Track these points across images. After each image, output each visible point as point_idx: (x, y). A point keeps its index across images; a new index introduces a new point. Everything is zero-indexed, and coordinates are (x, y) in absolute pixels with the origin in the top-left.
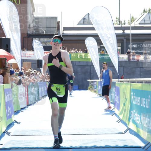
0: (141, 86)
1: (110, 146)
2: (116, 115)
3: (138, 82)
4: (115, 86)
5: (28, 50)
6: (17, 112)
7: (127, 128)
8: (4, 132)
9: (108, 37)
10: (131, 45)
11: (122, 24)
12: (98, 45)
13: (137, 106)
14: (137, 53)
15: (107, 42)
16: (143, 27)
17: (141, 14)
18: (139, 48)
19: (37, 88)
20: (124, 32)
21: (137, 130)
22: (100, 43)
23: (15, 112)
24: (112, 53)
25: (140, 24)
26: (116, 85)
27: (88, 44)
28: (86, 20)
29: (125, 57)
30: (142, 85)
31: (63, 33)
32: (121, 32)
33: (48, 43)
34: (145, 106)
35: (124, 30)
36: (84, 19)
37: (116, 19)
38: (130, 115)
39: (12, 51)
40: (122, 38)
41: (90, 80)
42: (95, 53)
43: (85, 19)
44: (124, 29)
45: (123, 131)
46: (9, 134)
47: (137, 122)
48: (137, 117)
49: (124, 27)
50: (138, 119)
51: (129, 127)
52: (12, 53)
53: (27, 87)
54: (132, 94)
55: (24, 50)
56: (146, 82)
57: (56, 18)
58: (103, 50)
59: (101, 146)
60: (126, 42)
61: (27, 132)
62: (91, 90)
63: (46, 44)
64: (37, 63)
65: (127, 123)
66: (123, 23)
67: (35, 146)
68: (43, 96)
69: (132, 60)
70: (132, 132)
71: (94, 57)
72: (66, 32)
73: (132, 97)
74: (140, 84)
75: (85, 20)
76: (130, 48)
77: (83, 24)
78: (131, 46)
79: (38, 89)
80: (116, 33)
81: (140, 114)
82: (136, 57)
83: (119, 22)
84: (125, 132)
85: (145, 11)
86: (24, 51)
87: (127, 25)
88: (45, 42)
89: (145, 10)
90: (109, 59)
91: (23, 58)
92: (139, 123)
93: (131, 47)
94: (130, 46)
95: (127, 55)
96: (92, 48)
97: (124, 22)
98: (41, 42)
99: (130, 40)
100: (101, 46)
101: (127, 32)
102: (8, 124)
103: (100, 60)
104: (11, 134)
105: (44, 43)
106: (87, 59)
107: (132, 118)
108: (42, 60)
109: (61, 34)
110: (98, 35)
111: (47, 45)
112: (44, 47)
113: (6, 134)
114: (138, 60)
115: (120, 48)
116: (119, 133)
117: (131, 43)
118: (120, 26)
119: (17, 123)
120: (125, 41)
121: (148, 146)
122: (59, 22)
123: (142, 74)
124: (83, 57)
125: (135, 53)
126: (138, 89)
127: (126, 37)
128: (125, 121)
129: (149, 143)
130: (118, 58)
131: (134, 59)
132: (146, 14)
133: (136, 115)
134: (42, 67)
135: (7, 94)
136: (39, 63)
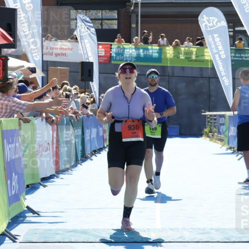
5: (60, 37)
6: (32, 188)
12: (229, 27)
19: (80, 131)
22: (233, 23)
23: (28, 186)
27: (206, 26)
33: (106, 21)
39: (20, 41)
41: (207, 113)
42: (220, 48)
46: (14, 239)
55: (48, 39)
61: (57, 234)
62: (211, 138)
63: (101, 24)
64: (80, 70)
68: (95, 151)
71: (220, 56)
88: (99, 20)
91: (46, 58)
96: (216, 36)
98: (91, 19)
100: (237, 29)
102: (13, 215)
103: (232, 65)
104: (20, 239)
105: (97, 22)
106: (203, 61)
108: (92, 64)
110: (231, 3)
111: (105, 27)
112: (97, 31)
113: (7, 238)
124: (194, 57)
134: (92, 81)
135: (9, 143)
136: (86, 69)
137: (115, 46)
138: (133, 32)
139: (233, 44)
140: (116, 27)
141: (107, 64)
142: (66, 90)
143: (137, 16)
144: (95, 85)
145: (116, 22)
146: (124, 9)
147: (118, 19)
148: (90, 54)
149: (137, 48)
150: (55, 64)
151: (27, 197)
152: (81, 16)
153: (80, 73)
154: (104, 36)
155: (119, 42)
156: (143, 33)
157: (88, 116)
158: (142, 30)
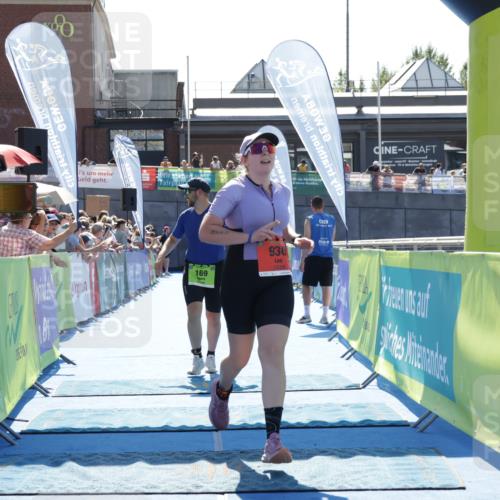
0: (408, 257)
1: (325, 423)
2: (341, 338)
3: (400, 248)
4: (338, 262)
5: (97, 161)
6: (66, 334)
7: (370, 373)
8: (34, 388)
9: (318, 124)
10: (379, 147)
11: (355, 91)
12: (289, 148)
14: (397, 170)
15: (314, 138)
16: (412, 97)
17: (408, 63)
18: (400, 155)
19: (122, 267)
20: (360, 112)
21: (397, 378)
22: (295, 143)
23: (62, 332)
24: (328, 169)
25: (403, 89)
26: (341, 257)
28: (256, 79)
29: (363, 180)
30: (412, 256)
31: (193, 116)
32: (352, 111)
33: (151, 142)
34: (413, 312)
35: (359, 107)
36: (250, 76)
37: (339, 78)
38: (379, 339)
39: (51, 166)
40: (356, 127)
42: (280, 171)
43: (253, 76)
44: (360, 103)
45: (360, 381)
46: (45, 393)
47: (396, 356)
48: (396, 341)
49: (361, 98)
50: (398, 347)
51: (376, 370)
52: (53, 171)
54: (384, 279)
55: (84, 163)
56: (421, 247)
57: (174, 74)
58: (304, 162)
59: (298, 423)
60: (367, 139)
61: (95, 386)
63: (146, 146)
64: (121, 198)
65: (372, 359)
66: (357, 86)
67: (117, 424)
68: (140, 290)
69: (383, 189)
70: (384, 384)
72: (202, 113)
73: (385, 288)
74: (406, 254)
75: (253, 80)
76: (377, 156)
77: (248, 91)
78: (380, 149)
79: (126, 270)
80: (339, 113)
81: (403, 333)
82: (393, 181)
83: (348, 83)
84: (365, 384)
85: (417, 55)
86: (84, 166)
87: (368, 93)
88: (143, 140)
89: (416, 51)
90: (322, 187)
91: (82, 185)
92: (400, 358)
93: (380, 153)
94: (377, 150)
95: (369, 176)
97: (362, 83)
98: (133, 140)
99: (377, 134)
100: (298, 150)
101: (368, 110)
102: (46, 364)
103: (294, 191)
104: (53, 393)
105: (140, 143)
107: (385, 346)
108: (134, 191)
109: (188, 117)
110: (290, 121)
111: (150, 149)
112: (140, 153)
113: (38, 392)
114: (399, 190)
115: (349, 156)
116: (349, 388)
117: (380, 142)
118: (349, 95)
119: (69, 362)
120: (363, 135)
121: (428, 420)
122: (181, 86)
123: (409, 226)
125: (392, 168)
126: (399, 266)
127: (365, 126)
128: (365, 353)
129: (430, 412)
130: (347, 183)
131: (389, 186)
132: (419, 62)
133: (395, 337)
134: (135, 209)
135: (39, 283)
136: (128, 198)
137: (161, 170)
138: (182, 154)
139: (294, 167)
140: (162, 149)
141: (152, 189)
142: (105, 221)
143: (186, 136)
144: (138, 215)
145: (162, 143)
146: (171, 129)
147: (165, 140)
148: (132, 179)
149: (186, 172)
150: (93, 191)
151: (61, 344)
152: (120, 137)
153: (121, 202)
154: (148, 158)
155: (166, 165)
156: (193, 156)
157: (131, 250)
158: (192, 152)
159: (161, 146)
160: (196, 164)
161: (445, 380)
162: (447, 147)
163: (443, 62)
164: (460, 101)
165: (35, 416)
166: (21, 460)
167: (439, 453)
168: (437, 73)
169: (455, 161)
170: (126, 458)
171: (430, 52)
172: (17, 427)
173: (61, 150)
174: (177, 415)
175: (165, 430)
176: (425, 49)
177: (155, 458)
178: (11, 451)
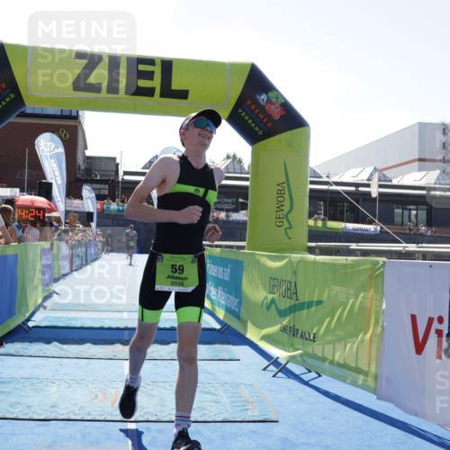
3: (217, 246)
5: (76, 198)
6: (56, 280)
8: (40, 306)
13: (214, 277)
14: (217, 209)
17: (224, 160)
18: (219, 202)
21: (212, 308)
30: (221, 251)
31: (123, 179)
33: (102, 190)
34: (222, 278)
36: (151, 162)
46: (45, 308)
47: (212, 297)
48: (213, 291)
50: (214, 293)
53: (72, 248)
55: (69, 198)
56: (227, 247)
63: (99, 192)
64: (86, 216)
67: (78, 325)
72: (127, 178)
74: (219, 249)
79: (86, 250)
81: (216, 287)
82: (215, 214)
85: (228, 157)
86: (69, 200)
88: (98, 189)
89: (228, 155)
91: (68, 209)
92: (214, 298)
98: (93, 189)
102: (46, 294)
104: (48, 308)
105: (96, 190)
108: (92, 213)
109: (120, 179)
111: (101, 193)
112: (96, 195)
114: (218, 219)
119: (57, 294)
121: (225, 328)
122: (118, 164)
126: (216, 255)
129: (227, 324)
132: (230, 160)
133: (212, 288)
134: (92, 222)
136: (89, 216)
138: (117, 196)
140: (107, 194)
141: (101, 213)
143: (119, 188)
144: (93, 225)
147: (109, 190)
148: (91, 207)
149: (118, 205)
152: (86, 187)
153: (86, 218)
154: (99, 197)
158: (121, 196)
159: (106, 192)
160: (123, 202)
161: (237, 310)
162: (240, 200)
163: (240, 161)
164: (247, 179)
165: (39, 319)
166: (32, 340)
167: (229, 343)
168: (237, 166)
169: (244, 207)
170: (81, 341)
171: (234, 156)
172: (31, 324)
173: (58, 192)
174: (107, 321)
175: (102, 328)
176: (232, 155)
177: (95, 342)
178: (26, 335)
